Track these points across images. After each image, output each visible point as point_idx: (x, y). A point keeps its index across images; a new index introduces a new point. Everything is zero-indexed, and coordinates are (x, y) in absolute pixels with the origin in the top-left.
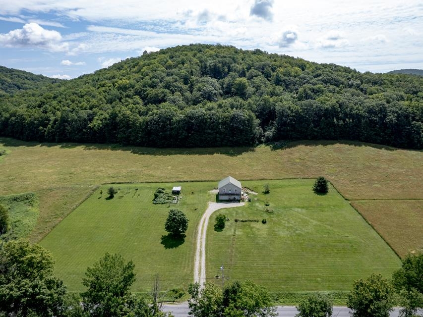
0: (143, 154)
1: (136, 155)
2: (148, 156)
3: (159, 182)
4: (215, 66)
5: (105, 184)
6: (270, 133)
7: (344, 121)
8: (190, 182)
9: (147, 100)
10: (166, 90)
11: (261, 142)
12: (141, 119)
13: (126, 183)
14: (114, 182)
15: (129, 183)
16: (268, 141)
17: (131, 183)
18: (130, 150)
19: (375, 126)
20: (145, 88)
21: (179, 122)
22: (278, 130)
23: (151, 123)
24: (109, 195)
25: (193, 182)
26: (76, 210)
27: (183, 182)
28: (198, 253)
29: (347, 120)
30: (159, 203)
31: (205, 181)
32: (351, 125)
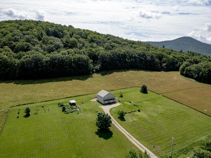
0: (25, 84)
1: (19, 85)
2: (29, 85)
3: (53, 100)
4: (55, 31)
5: (12, 107)
6: (98, 67)
7: (131, 60)
8: (74, 97)
9: (15, 49)
10: (28, 43)
11: (93, 73)
12: (18, 61)
13: (29, 104)
14: (19, 104)
15: (32, 103)
16: (97, 72)
17: (33, 103)
18: (12, 83)
19: (142, 62)
20: (10, 42)
21: (47, 62)
22: (102, 65)
23: (27, 63)
24: (26, 114)
25: (76, 96)
26: (4, 131)
27: (70, 97)
28: (128, 137)
29: (132, 59)
30: (69, 113)
31: (83, 95)
32: (134, 62)
